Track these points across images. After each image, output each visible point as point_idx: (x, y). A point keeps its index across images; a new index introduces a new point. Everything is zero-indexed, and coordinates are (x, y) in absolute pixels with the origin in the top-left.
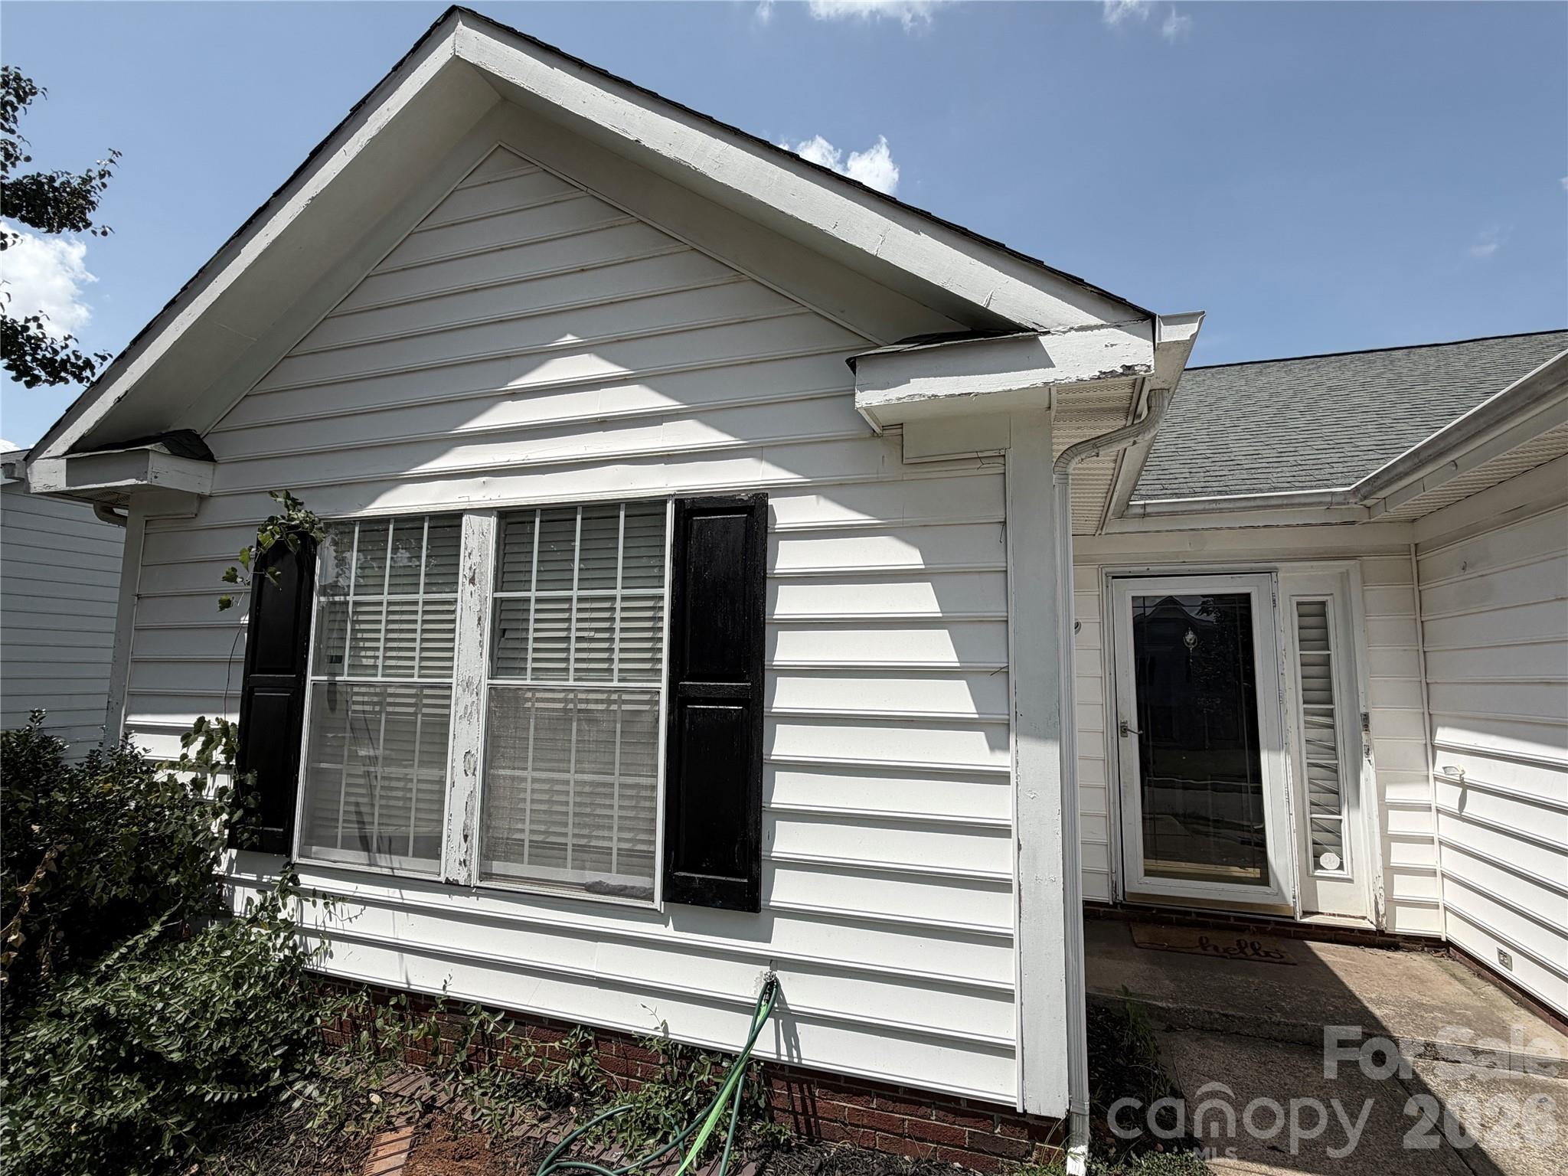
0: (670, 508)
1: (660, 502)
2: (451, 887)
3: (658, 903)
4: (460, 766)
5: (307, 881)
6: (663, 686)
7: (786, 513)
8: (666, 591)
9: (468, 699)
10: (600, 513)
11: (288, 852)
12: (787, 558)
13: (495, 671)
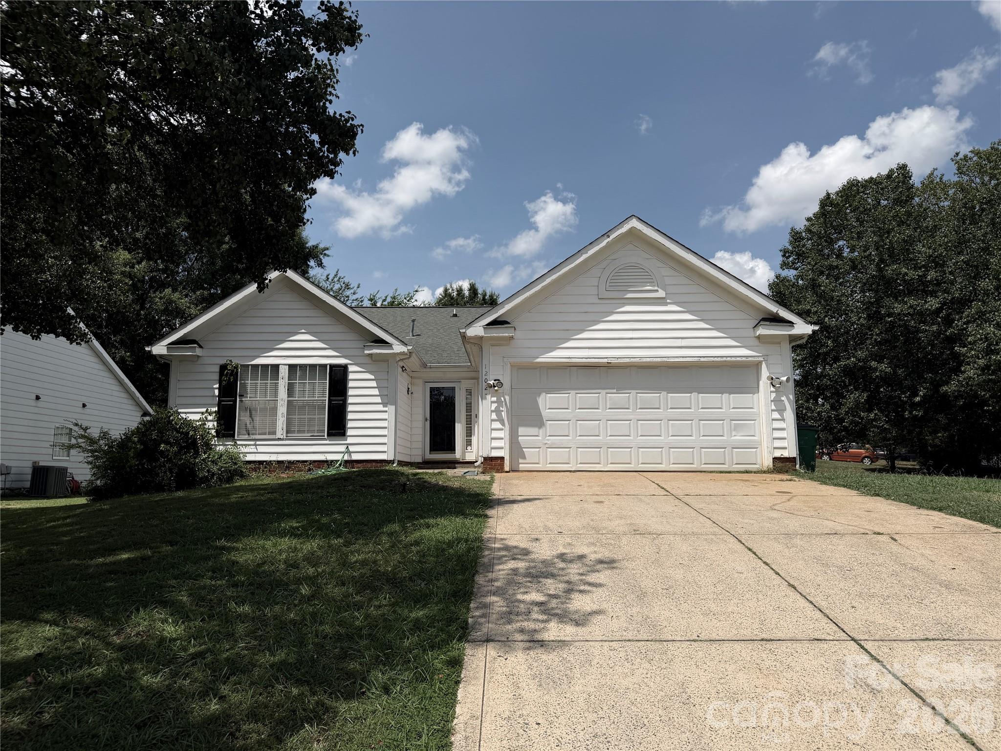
0: (328, 366)
1: (326, 365)
2: (279, 439)
3: (326, 437)
4: (280, 416)
5: (238, 442)
6: (327, 399)
7: (351, 368)
8: (328, 382)
9: (282, 402)
10: (313, 367)
11: (234, 436)
12: (351, 376)
13: (288, 397)
